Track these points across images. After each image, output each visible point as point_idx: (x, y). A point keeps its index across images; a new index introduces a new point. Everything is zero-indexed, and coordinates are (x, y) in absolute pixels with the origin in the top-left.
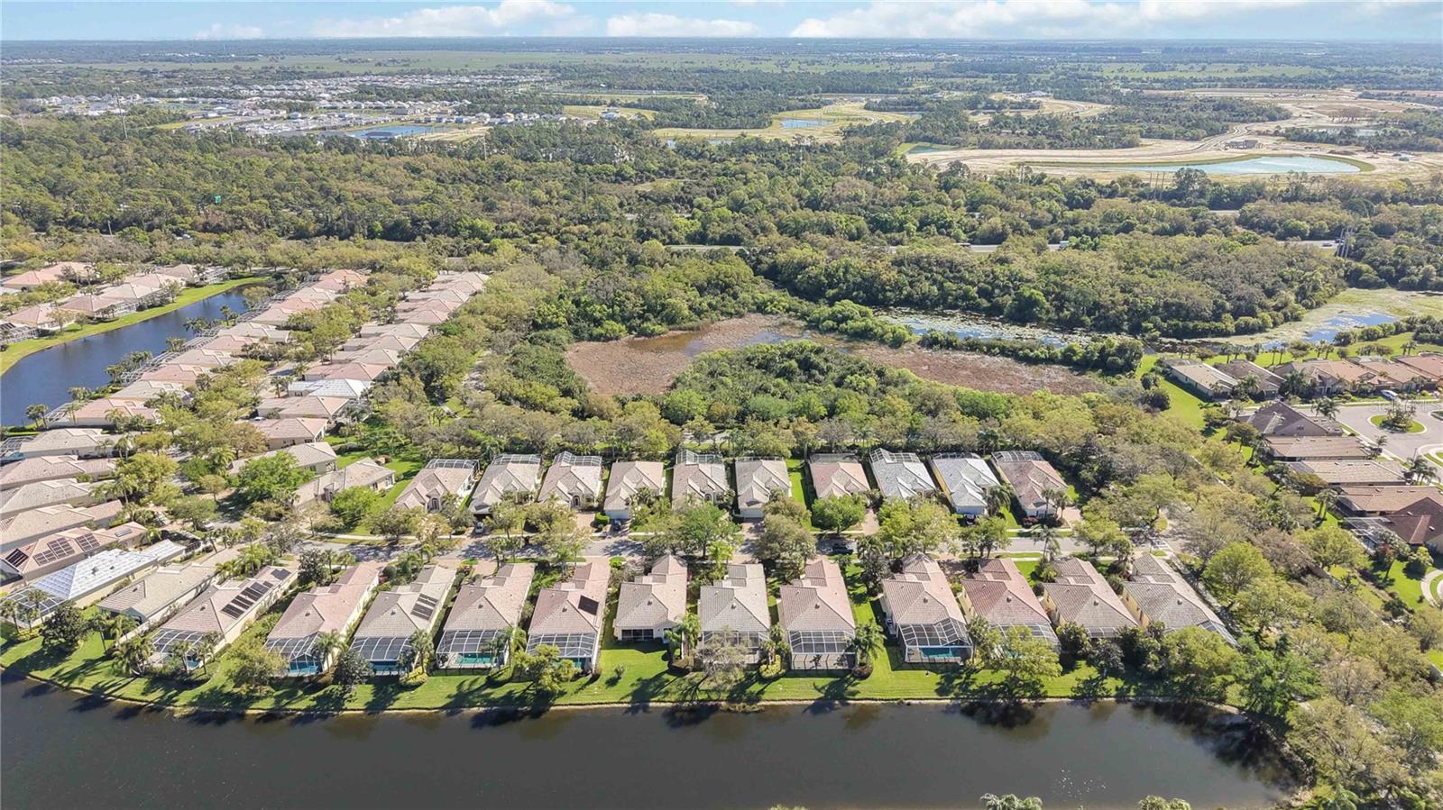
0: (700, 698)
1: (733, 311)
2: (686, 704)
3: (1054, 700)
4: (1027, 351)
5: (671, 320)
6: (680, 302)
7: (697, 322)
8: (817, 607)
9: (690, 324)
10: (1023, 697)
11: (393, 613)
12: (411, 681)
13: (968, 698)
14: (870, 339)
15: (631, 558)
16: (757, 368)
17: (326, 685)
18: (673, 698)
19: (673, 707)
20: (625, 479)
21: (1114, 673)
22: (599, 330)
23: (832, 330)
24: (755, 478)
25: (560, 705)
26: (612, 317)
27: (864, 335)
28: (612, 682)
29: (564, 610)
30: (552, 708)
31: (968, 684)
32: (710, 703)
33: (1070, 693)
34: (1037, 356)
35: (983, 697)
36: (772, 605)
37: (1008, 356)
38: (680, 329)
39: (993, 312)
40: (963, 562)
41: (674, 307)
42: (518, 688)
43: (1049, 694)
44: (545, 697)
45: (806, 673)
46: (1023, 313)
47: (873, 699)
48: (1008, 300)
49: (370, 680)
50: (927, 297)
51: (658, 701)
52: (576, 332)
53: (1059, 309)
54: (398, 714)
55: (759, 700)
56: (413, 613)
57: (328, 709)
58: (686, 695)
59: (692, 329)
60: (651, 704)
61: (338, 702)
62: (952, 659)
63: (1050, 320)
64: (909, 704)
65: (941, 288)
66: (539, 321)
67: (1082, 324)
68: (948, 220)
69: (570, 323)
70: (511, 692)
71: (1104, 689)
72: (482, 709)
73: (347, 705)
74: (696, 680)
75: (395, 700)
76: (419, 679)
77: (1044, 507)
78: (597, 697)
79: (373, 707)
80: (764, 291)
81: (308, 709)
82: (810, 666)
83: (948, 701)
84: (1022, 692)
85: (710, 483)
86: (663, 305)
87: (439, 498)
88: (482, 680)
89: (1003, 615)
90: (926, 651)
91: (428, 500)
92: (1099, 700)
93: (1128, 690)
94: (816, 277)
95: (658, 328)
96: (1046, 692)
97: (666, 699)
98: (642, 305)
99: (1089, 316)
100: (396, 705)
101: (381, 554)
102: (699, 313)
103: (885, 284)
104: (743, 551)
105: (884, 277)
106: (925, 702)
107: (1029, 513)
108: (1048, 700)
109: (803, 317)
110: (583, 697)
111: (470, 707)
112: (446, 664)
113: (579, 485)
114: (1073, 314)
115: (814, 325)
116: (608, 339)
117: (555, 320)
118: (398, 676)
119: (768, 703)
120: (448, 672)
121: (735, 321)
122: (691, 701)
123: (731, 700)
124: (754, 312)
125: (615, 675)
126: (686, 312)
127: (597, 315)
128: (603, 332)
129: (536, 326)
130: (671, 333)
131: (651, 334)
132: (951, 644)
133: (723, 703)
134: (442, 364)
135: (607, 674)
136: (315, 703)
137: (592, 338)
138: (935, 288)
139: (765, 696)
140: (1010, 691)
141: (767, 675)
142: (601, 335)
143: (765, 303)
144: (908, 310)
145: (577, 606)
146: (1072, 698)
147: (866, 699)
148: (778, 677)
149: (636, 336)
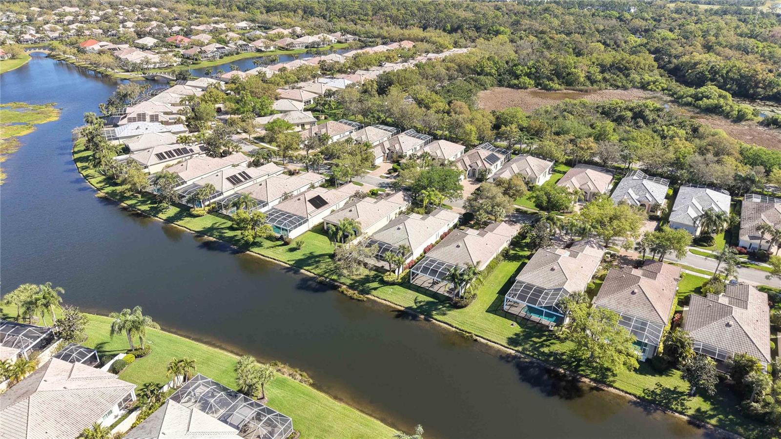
0: (333, 278)
1: (620, 84)
2: (321, 278)
3: (617, 392)
5: (569, 83)
7: (589, 87)
8: (458, 247)
9: (583, 87)
10: (586, 376)
11: (217, 176)
12: (196, 212)
13: (532, 356)
14: (715, 114)
18: (318, 272)
19: (312, 277)
21: (701, 392)
22: (516, 82)
23: (688, 104)
25: (254, 252)
26: (528, 75)
27: (715, 110)
28: (292, 250)
29: (299, 199)
30: (248, 252)
31: (542, 346)
32: (336, 284)
33: (639, 393)
35: (547, 361)
38: (574, 90)
41: (575, 74)
43: (615, 385)
45: (418, 289)
47: (450, 325)
51: (308, 270)
52: (500, 81)
54: (176, 227)
55: (368, 294)
56: (227, 178)
57: (150, 214)
58: (327, 273)
59: (581, 91)
60: (301, 271)
61: (158, 213)
62: (545, 321)
64: (476, 340)
66: (479, 70)
69: (499, 75)
71: (682, 405)
72: (215, 239)
73: (160, 215)
75: (181, 220)
76: (199, 213)
77: (758, 241)
78: (277, 255)
79: (169, 220)
80: (653, 76)
81: (144, 211)
82: (426, 285)
83: (512, 352)
84: (588, 372)
86: (569, 74)
88: (229, 224)
89: (619, 303)
90: (529, 309)
92: (669, 413)
93: (711, 417)
94: (701, 73)
95: (557, 86)
96: (614, 381)
98: (552, 70)
100: (180, 223)
102: (593, 82)
103: (759, 82)
105: (760, 77)
106: (489, 343)
107: (741, 244)
108: (611, 389)
109: (672, 95)
110: (270, 253)
111: (210, 236)
113: (398, 145)
115: (677, 100)
116: (519, 88)
117: (488, 71)
118: (191, 208)
119: (373, 298)
120: (220, 215)
121: (618, 91)
122: (326, 278)
123: (351, 287)
124: (638, 88)
125: (297, 246)
126: (583, 80)
127: (519, 72)
128: (518, 83)
130: (565, 91)
131: (551, 89)
132: (545, 307)
133: (345, 287)
135: (293, 244)
136: (149, 209)
137: (509, 86)
139: (374, 292)
140: (578, 366)
141: (387, 280)
142: (515, 85)
143: (648, 83)
144: (771, 103)
145: (307, 200)
146: (639, 398)
147: (444, 323)
148: (393, 284)
149: (540, 89)
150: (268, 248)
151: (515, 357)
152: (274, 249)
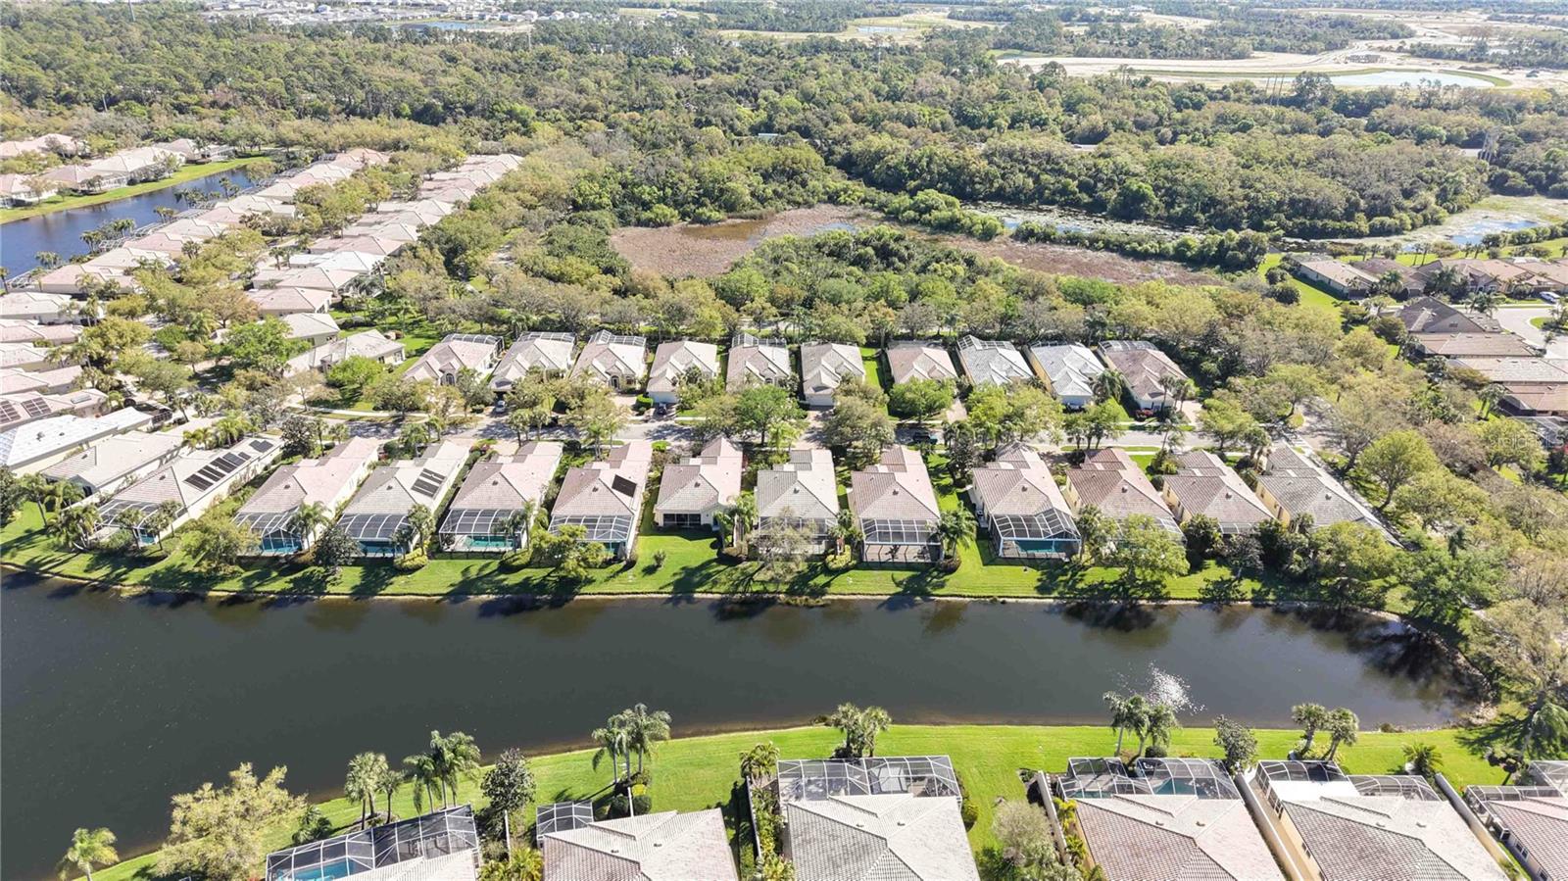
0: (754, 590)
1: (801, 200)
2: (737, 596)
3: (1178, 602)
4: (1135, 245)
5: (730, 207)
6: (742, 186)
7: (760, 210)
8: (895, 493)
9: (752, 212)
10: (1141, 598)
11: (390, 488)
12: (408, 563)
13: (1075, 597)
14: (956, 231)
15: (677, 443)
16: (828, 255)
17: (305, 565)
18: (723, 589)
19: (722, 599)
20: (672, 359)
21: (1250, 573)
22: (648, 215)
23: (913, 221)
24: (823, 362)
25: (587, 594)
26: (663, 200)
27: (951, 226)
28: (650, 570)
29: (595, 490)
30: (577, 597)
31: (1075, 582)
32: (766, 596)
33: (1198, 595)
34: (1146, 250)
35: (1092, 597)
36: (841, 494)
37: (1112, 251)
38: (741, 218)
39: (1095, 208)
40: (1066, 455)
41: (733, 191)
42: (537, 574)
43: (1172, 595)
44: (570, 585)
45: (881, 566)
46: (1130, 208)
47: (960, 596)
48: (1112, 195)
49: (357, 562)
50: (1021, 192)
51: (705, 592)
52: (621, 216)
53: (1170, 205)
54: (390, 600)
55: (824, 594)
56: (413, 488)
57: (306, 593)
58: (737, 586)
59: (753, 217)
60: (696, 595)
61: (320, 586)
62: (1055, 555)
63: (1159, 217)
64: (1003, 602)
65: (1037, 179)
66: (580, 200)
67: (1195, 222)
68: (1043, 117)
69: (615, 205)
70: (528, 579)
71: (1239, 592)
72: (492, 597)
73: (330, 588)
74: (750, 570)
75: (387, 585)
76: (417, 561)
77: (1161, 398)
78: (631, 585)
79: (361, 592)
80: (836, 180)
81: (282, 592)
82: (884, 558)
83: (1051, 601)
84: (1140, 593)
85: (771, 366)
86: (722, 191)
87: (455, 373)
88: (495, 565)
89: (1117, 507)
90: (1024, 545)
91: (441, 375)
92: (1232, 603)
93: (1267, 593)
94: (895, 167)
95: (715, 215)
96: (1168, 593)
97: (714, 590)
98: (697, 189)
99: (1203, 213)
100: (389, 590)
101: (384, 431)
102: (763, 200)
103: (974, 175)
104: (808, 439)
105: (973, 167)
106: (1020, 600)
107: (1143, 405)
108: (1171, 602)
109: (880, 209)
110: (615, 586)
111: (477, 594)
112: (452, 547)
113: (618, 364)
114: (1185, 211)
115: (893, 216)
116: (658, 225)
117: (597, 201)
118: (393, 558)
119: (835, 597)
120: (454, 555)
121: (803, 211)
122: (743, 593)
123: (790, 592)
124: (825, 202)
125: (654, 563)
126: (748, 199)
127: (646, 197)
128: (653, 216)
129: (577, 207)
130: (730, 221)
131: (708, 221)
132: (1054, 537)
133: (781, 596)
134: (466, 238)
135: (645, 559)
136: (291, 585)
137: (640, 223)
138: (1030, 181)
139: (831, 589)
140: (1126, 591)
141: (834, 566)
142: (650, 220)
143: (837, 193)
144: (999, 204)
145: (610, 486)
146: (1200, 600)
147: (951, 596)
148: (846, 569)
149: (690, 223)
150: (606, 581)
151: (1058, 605)
152: (616, 580)
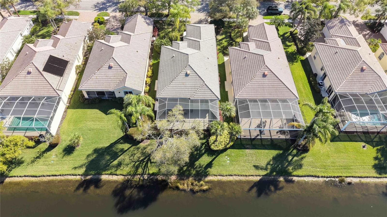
0: (151, 172)
2: (137, 178)
8: (264, 76)
15: (114, 14)
18: (125, 171)
25: (16, 176)
28: (69, 151)
29: (29, 73)
30: (9, 181)
32: (160, 178)
36: (221, 63)
40: (366, 23)
47: (315, 176)
51: (111, 174)
55: (206, 175)
58: (137, 168)
64: (350, 183)
74: (149, 150)
97: (118, 172)
104: (199, 10)
110: (39, 168)
122: (142, 175)
123: (180, 175)
133: (173, 179)
139: (211, 171)
141: (216, 149)
145: (41, 69)
147: (309, 176)
148: (225, 150)
150: (33, 162)
152: (42, 159)
